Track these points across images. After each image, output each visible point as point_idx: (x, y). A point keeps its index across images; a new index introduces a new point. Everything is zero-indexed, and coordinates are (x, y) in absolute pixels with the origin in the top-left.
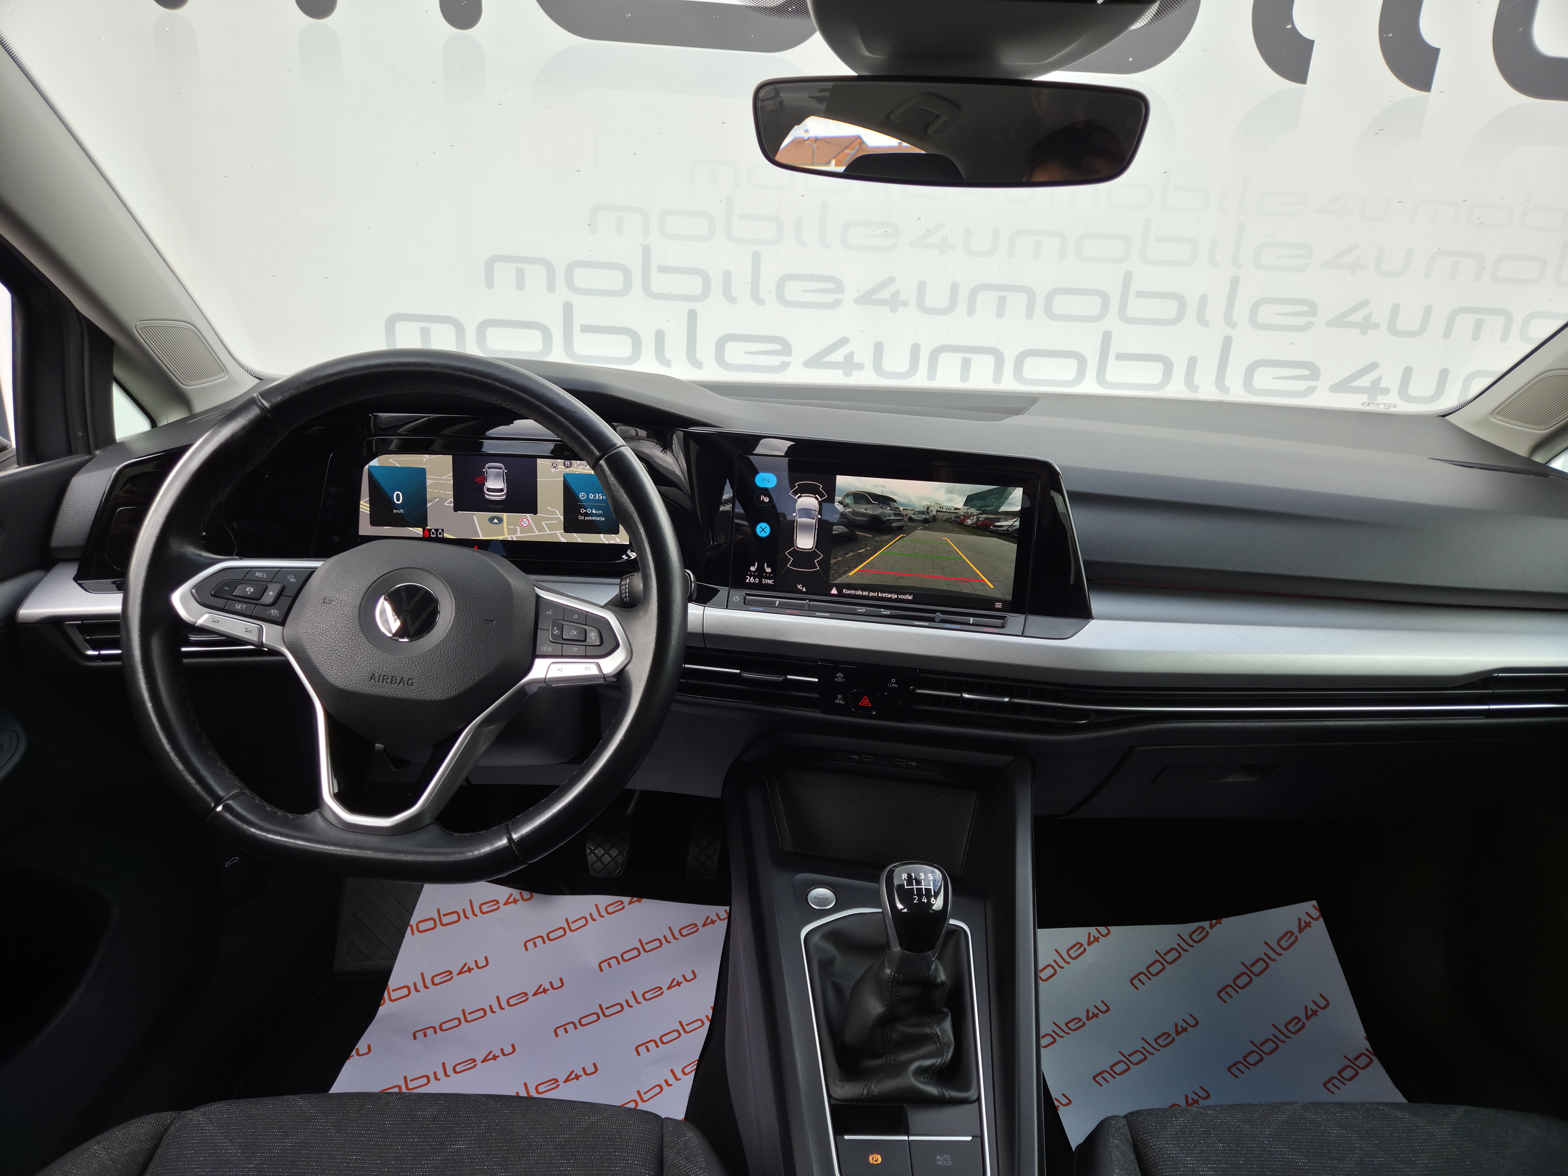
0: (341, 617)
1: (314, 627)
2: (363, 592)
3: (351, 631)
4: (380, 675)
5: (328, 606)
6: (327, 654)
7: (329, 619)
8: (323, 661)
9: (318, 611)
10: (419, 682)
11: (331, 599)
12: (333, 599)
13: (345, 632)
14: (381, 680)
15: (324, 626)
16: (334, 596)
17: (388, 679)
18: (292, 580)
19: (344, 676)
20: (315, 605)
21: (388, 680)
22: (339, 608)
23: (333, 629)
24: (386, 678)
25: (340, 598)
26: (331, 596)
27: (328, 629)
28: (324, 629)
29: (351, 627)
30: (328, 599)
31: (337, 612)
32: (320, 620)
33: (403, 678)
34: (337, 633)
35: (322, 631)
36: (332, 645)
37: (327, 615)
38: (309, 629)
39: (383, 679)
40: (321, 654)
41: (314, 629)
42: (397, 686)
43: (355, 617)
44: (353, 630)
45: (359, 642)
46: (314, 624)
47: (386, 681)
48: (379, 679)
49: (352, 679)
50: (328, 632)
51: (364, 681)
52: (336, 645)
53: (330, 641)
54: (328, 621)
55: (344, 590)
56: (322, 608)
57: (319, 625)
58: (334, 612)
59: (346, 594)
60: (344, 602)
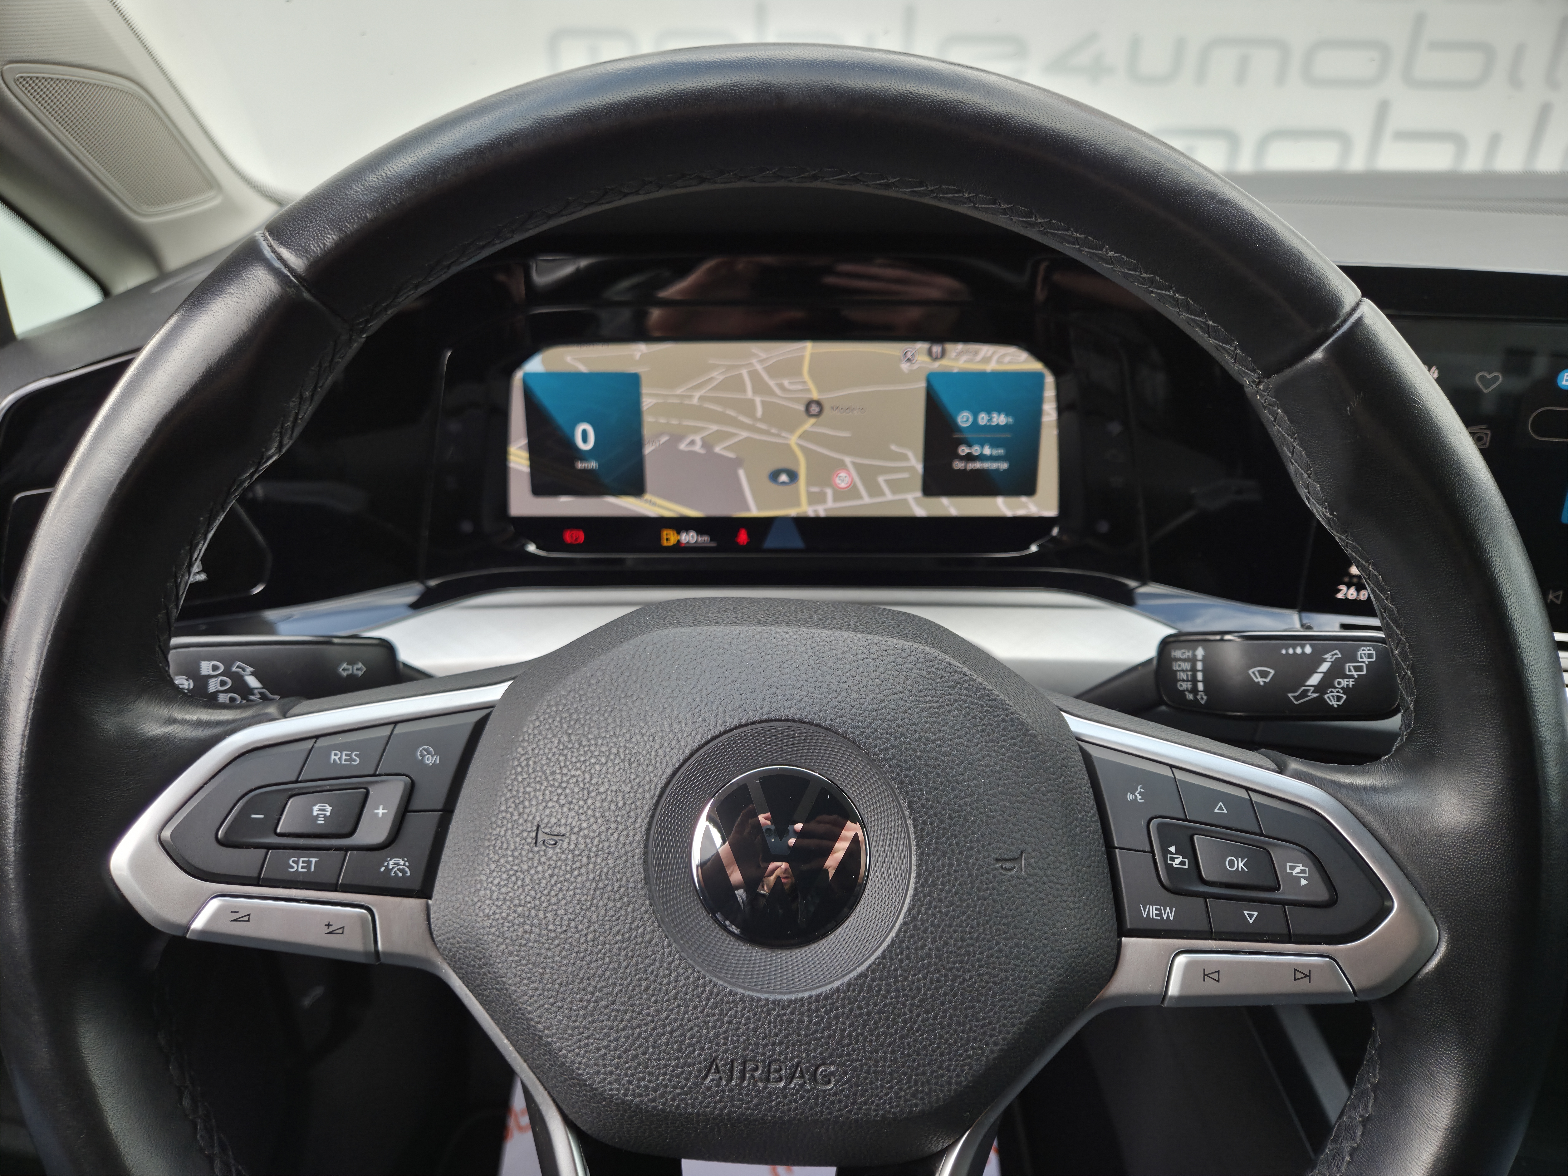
0: (596, 889)
1: (522, 920)
2: (646, 808)
3: (630, 930)
4: (732, 1061)
5: (550, 852)
6: (571, 1002)
7: (561, 895)
8: (560, 1022)
9: (525, 867)
10: (845, 1073)
11: (556, 830)
12: (562, 830)
13: (615, 936)
14: (736, 1074)
15: (550, 915)
16: (563, 821)
17: (756, 1069)
18: (429, 760)
19: (629, 1068)
20: (512, 847)
21: (757, 1074)
22: (585, 860)
23: (576, 927)
24: (749, 1066)
25: (581, 829)
26: (553, 820)
27: (561, 925)
28: (551, 927)
29: (629, 920)
30: (547, 830)
31: (580, 875)
32: (534, 899)
33: (798, 1064)
34: (590, 937)
35: (545, 932)
36: (581, 974)
37: (553, 882)
38: (507, 924)
39: (743, 1072)
40: (552, 1000)
41: (519, 924)
42: (785, 1088)
43: (635, 888)
44: (637, 928)
45: (657, 964)
46: (520, 909)
47: (752, 1076)
48: (731, 1070)
49: (650, 1074)
50: (563, 936)
51: (687, 1079)
52: (594, 975)
53: (574, 964)
54: (560, 901)
55: (590, 801)
56: (536, 861)
57: (533, 912)
58: (571, 872)
59: (598, 815)
60: (596, 841)
